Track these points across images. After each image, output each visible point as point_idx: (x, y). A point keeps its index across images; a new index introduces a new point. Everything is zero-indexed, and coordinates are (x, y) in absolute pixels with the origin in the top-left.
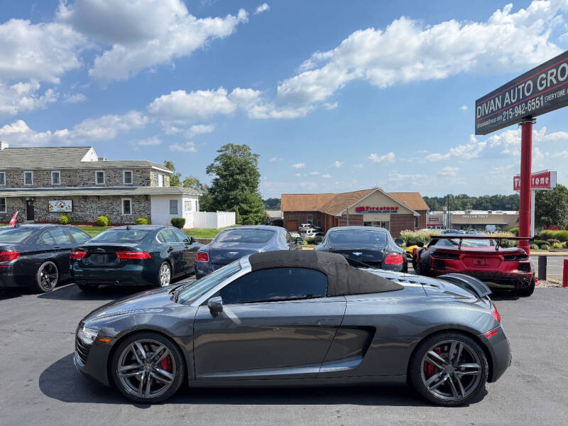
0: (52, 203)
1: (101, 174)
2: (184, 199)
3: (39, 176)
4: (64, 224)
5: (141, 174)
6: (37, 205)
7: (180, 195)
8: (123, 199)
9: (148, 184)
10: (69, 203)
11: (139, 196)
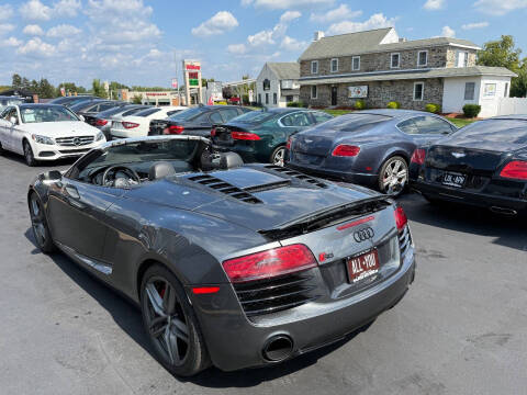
0: (351, 89)
1: (397, 56)
2: (483, 82)
3: (344, 62)
4: (359, 109)
5: (438, 52)
6: (340, 92)
7: (479, 77)
8: (415, 83)
9: (444, 64)
10: (365, 88)
11: (433, 79)
